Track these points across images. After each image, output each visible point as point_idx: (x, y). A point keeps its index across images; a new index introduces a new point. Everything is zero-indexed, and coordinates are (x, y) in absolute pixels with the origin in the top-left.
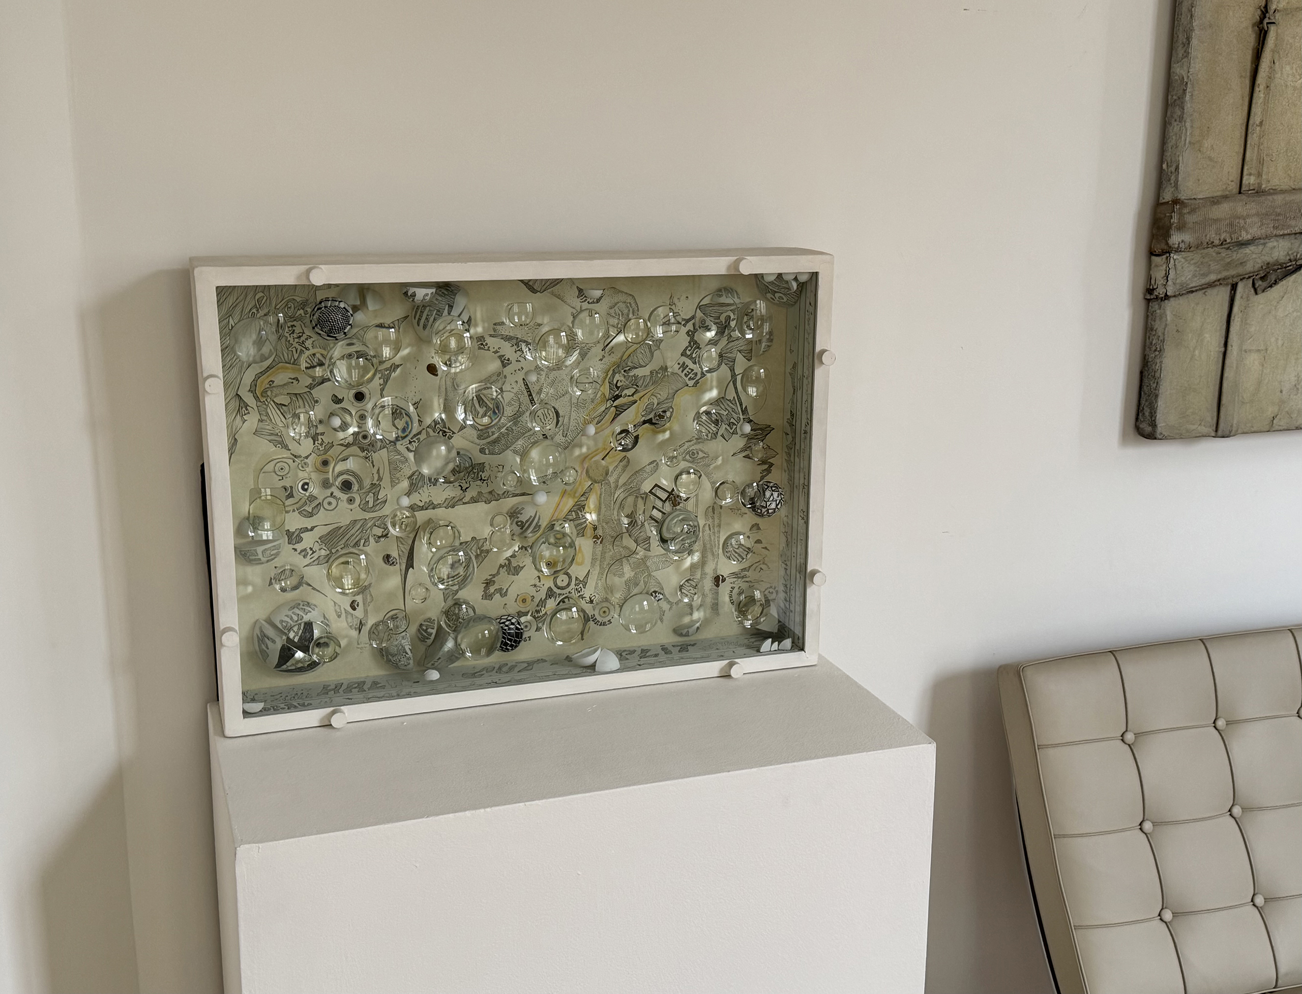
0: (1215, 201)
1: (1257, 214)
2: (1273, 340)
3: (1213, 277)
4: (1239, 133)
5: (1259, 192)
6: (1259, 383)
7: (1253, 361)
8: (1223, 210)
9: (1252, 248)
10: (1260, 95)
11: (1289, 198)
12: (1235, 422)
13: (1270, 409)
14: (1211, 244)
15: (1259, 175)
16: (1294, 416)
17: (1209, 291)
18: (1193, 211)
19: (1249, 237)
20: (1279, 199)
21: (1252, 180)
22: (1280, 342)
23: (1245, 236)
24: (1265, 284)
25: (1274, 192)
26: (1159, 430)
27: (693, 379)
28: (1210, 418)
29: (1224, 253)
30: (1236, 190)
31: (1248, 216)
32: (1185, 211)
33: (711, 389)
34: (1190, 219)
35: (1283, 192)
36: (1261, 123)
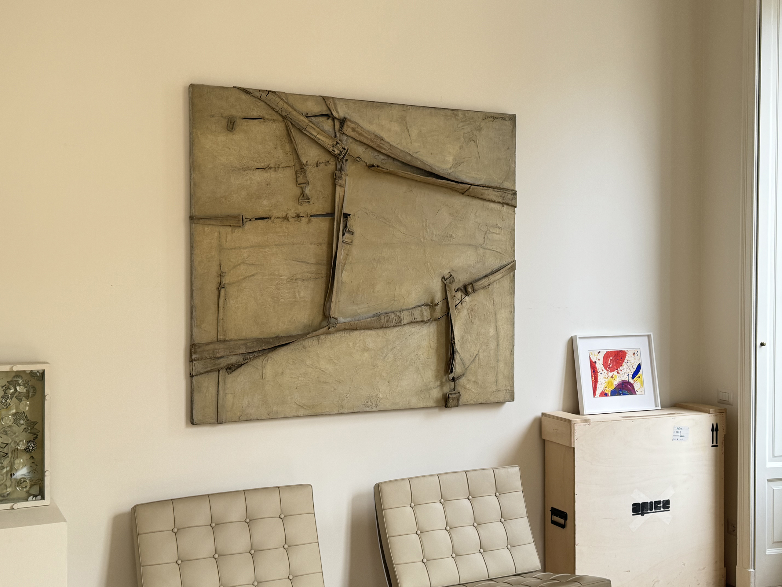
0: (207, 344)
1: (223, 348)
2: (237, 390)
3: (209, 369)
4: (215, 322)
5: (225, 341)
6: (233, 404)
7: (230, 397)
8: (211, 346)
9: (223, 359)
10: (221, 310)
11: (235, 342)
12: (224, 418)
13: (239, 413)
14: (206, 358)
15: (224, 335)
16: (249, 415)
17: (210, 374)
18: (199, 347)
19: (220, 356)
20: (232, 343)
21: (222, 337)
22: (240, 390)
23: (218, 355)
24: (231, 371)
25: (231, 340)
26: (195, 421)
27: (6, 406)
28: (215, 417)
29: (213, 361)
30: (216, 340)
31: (220, 349)
32: (197, 347)
33: (13, 409)
34: (198, 350)
35: (234, 340)
36: (223, 319)
